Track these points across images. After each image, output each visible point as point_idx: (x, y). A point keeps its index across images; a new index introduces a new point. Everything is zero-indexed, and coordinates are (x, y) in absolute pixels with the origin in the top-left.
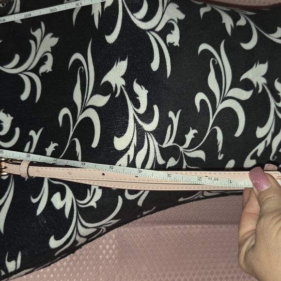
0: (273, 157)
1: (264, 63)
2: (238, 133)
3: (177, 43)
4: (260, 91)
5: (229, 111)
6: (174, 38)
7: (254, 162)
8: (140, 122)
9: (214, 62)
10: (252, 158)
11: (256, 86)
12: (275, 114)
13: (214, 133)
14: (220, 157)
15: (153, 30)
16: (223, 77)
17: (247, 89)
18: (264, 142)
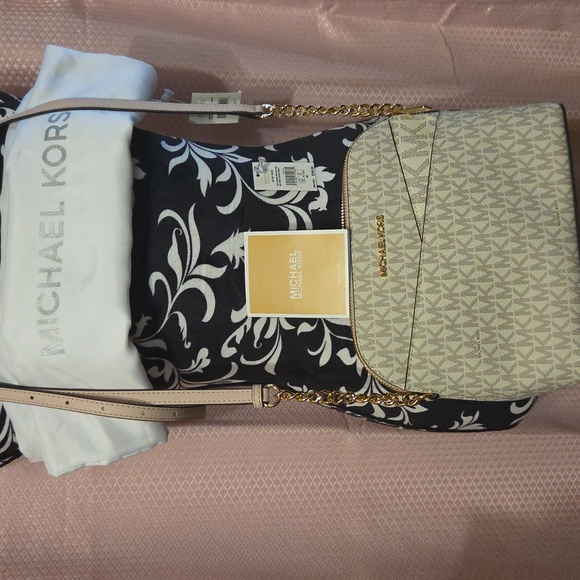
0: (258, 344)
2: (207, 318)
4: (236, 267)
5: (195, 294)
7: (233, 351)
9: (177, 233)
10: (230, 345)
11: (231, 259)
13: (175, 319)
14: (188, 346)
16: (189, 251)
17: (219, 266)
18: (242, 327)
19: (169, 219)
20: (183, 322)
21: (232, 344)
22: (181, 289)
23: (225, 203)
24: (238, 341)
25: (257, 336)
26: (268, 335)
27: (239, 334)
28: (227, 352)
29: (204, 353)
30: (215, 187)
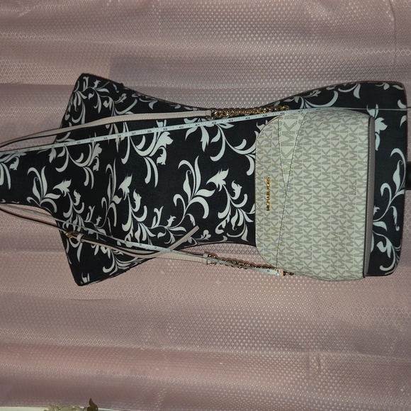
1: (226, 170)
2: (205, 216)
3: (164, 163)
4: (220, 190)
5: (198, 205)
6: (162, 160)
7: (222, 231)
8: (135, 217)
9: (189, 172)
11: (217, 186)
12: (231, 204)
13: (188, 217)
15: (148, 156)
16: (195, 182)
17: (211, 190)
18: (225, 221)
19: (185, 166)
20: (192, 219)
21: (221, 228)
22: (190, 202)
23: (215, 155)
24: (224, 227)
25: (234, 225)
26: (240, 224)
27: (223, 224)
28: (218, 232)
29: (206, 232)
30: (210, 145)
